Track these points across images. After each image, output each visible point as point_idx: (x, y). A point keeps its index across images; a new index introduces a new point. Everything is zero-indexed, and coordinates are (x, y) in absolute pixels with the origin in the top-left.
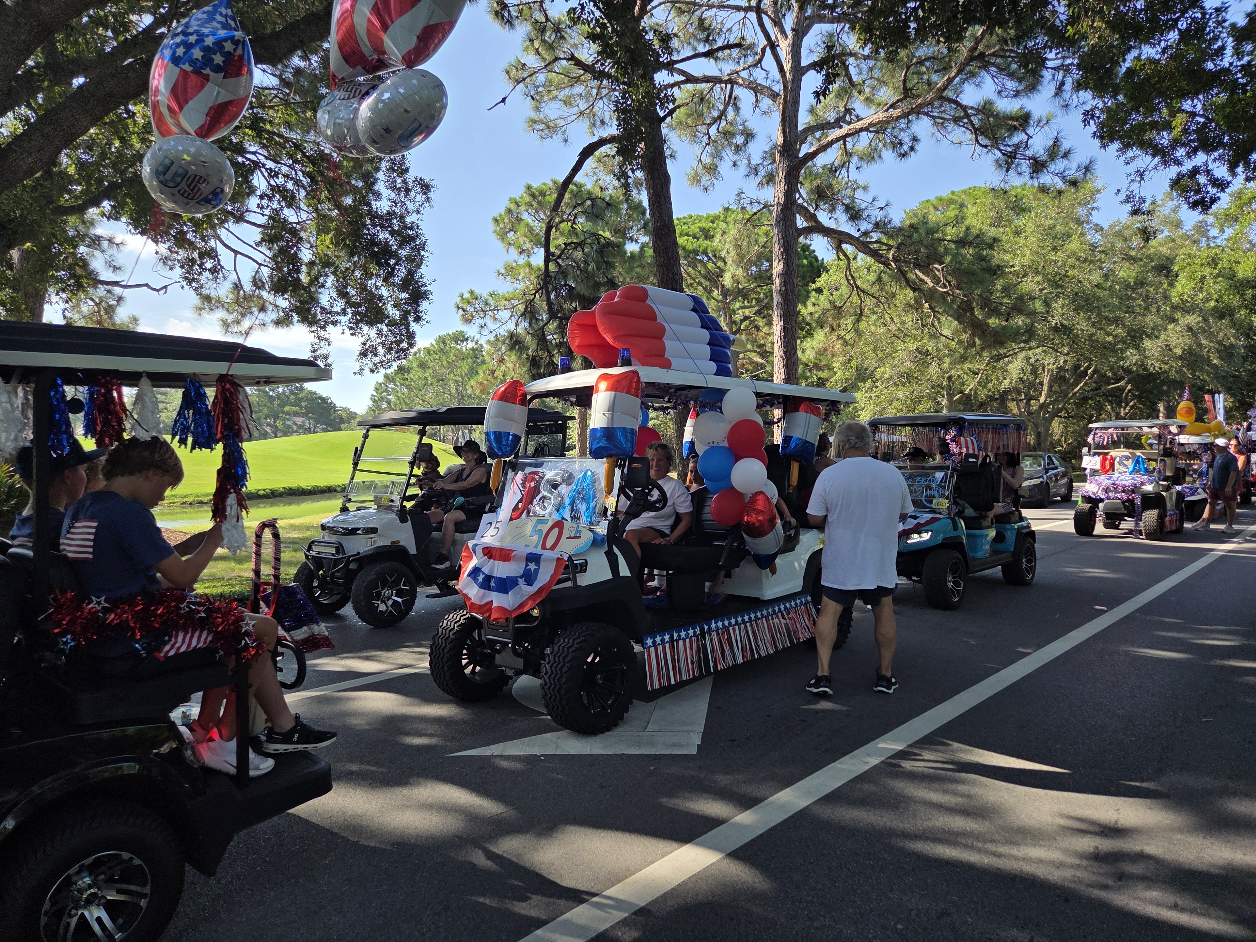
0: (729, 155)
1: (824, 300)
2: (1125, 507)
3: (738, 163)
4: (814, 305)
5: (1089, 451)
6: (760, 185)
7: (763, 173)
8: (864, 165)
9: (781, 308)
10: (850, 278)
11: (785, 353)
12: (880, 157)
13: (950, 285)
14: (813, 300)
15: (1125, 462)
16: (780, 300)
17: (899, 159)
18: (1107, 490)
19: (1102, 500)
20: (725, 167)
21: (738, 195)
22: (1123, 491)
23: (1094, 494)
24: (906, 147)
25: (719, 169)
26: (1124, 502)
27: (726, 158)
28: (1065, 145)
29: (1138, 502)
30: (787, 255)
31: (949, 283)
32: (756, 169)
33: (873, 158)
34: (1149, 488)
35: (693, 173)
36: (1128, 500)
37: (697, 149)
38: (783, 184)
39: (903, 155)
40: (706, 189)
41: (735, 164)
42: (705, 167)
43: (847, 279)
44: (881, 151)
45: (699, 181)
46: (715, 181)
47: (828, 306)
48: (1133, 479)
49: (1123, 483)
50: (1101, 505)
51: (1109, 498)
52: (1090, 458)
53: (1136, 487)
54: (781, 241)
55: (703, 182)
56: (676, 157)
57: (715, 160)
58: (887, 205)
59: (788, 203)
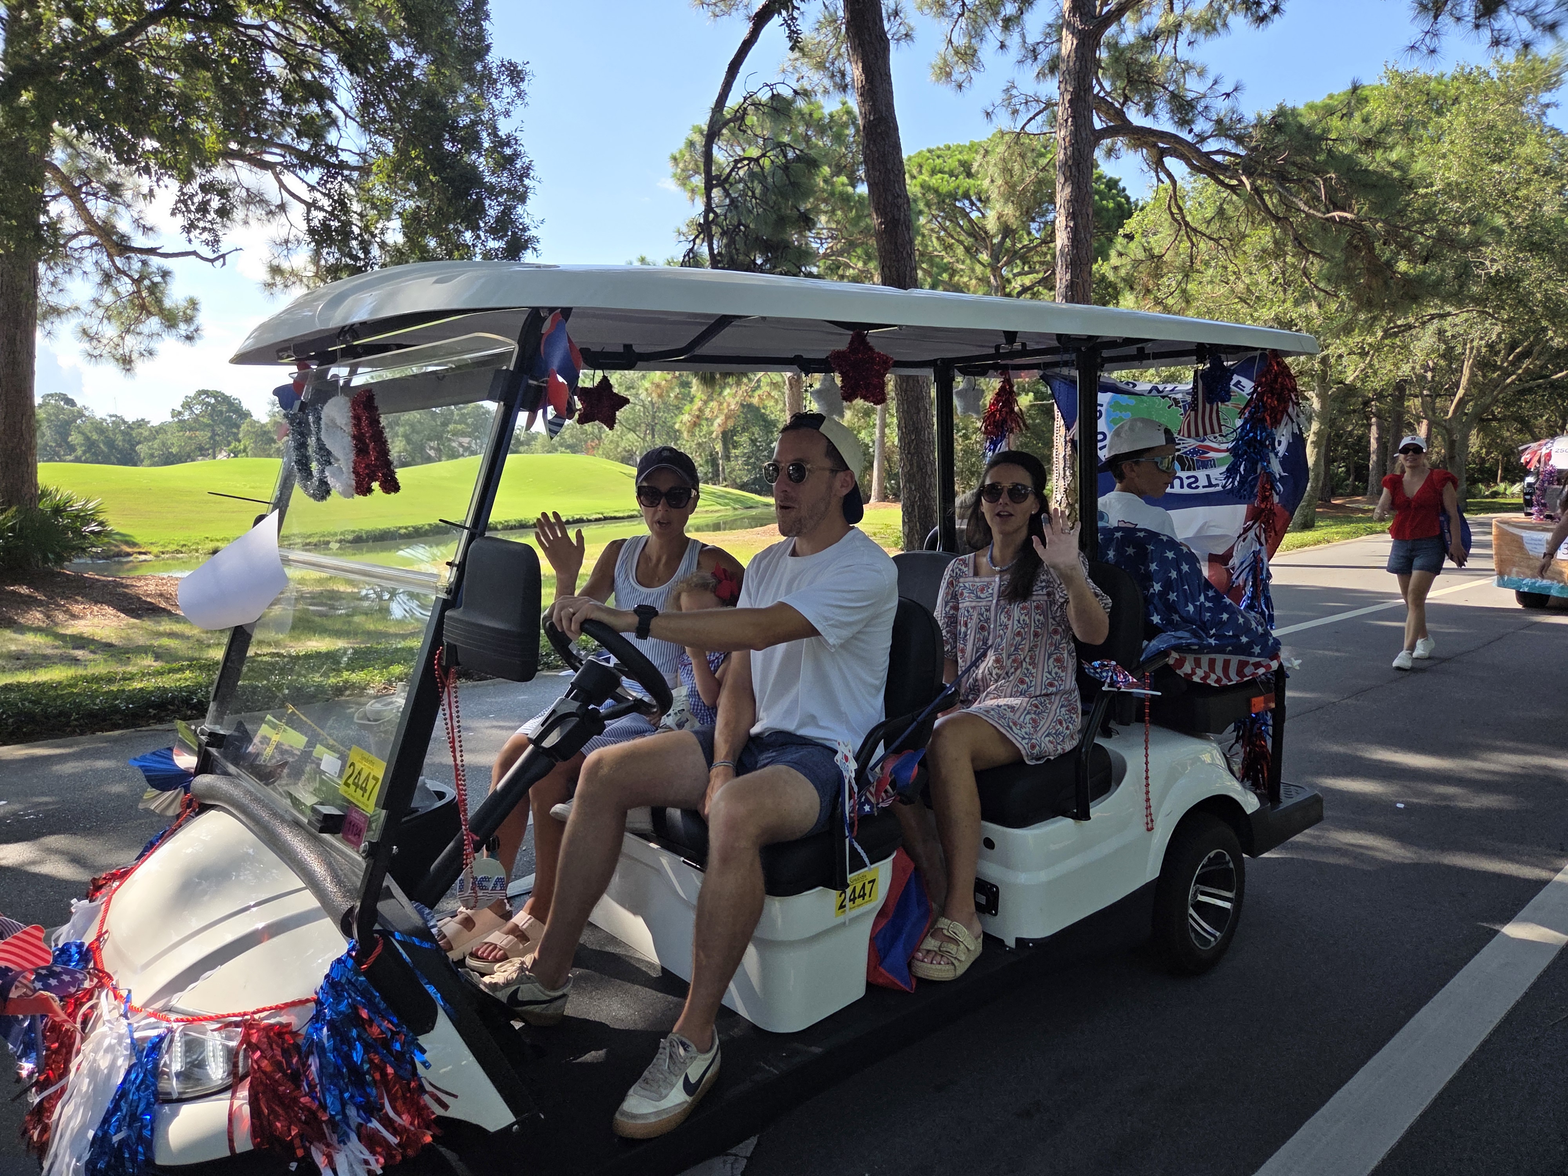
0: (994, 32)
1: (1135, 250)
3: (1007, 43)
4: (1120, 254)
6: (1041, 75)
7: (1045, 56)
8: (1201, 37)
9: (1068, 255)
10: (1175, 211)
12: (1225, 25)
14: (1119, 247)
16: (1067, 242)
17: (1254, 26)
20: (987, 51)
21: (1007, 90)
24: (1266, 8)
25: (979, 54)
27: (989, 36)
30: (1076, 171)
31: (1335, 204)
32: (1034, 51)
33: (1215, 29)
35: (940, 63)
37: (945, 24)
39: (1262, 19)
40: (960, 86)
41: (1003, 46)
42: (957, 53)
43: (1172, 214)
44: (1226, 16)
45: (949, 75)
46: (973, 73)
47: (1141, 255)
54: (1069, 149)
55: (956, 76)
56: (912, 40)
57: (973, 41)
58: (1236, 89)
59: (1082, 93)
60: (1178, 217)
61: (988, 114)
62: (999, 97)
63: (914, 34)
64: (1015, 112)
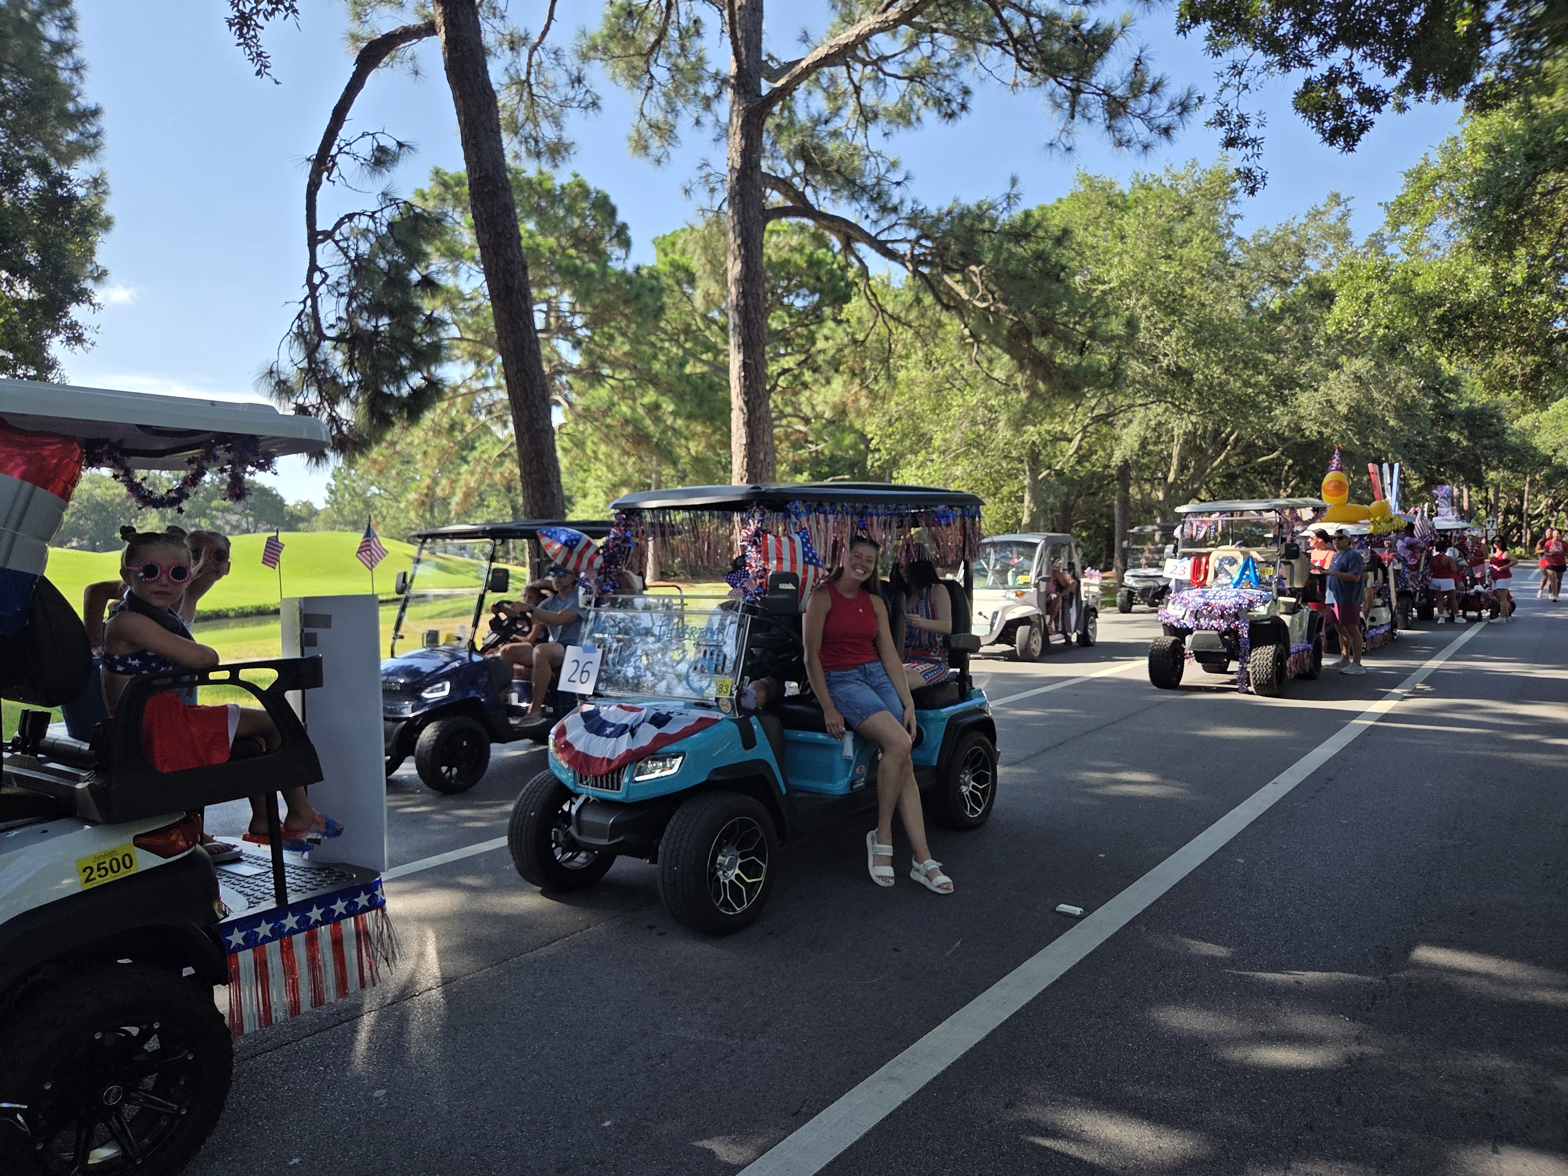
0: (686, 109)
2: (1225, 643)
3: (703, 120)
5: (1175, 550)
8: (896, 131)
9: (740, 334)
10: (871, 297)
11: (746, 403)
12: (918, 119)
13: (994, 298)
15: (1227, 567)
16: (737, 321)
17: (943, 122)
18: (1196, 615)
19: (1190, 631)
20: (683, 127)
22: (1222, 616)
23: (1178, 620)
24: (954, 106)
25: (676, 130)
26: (1222, 635)
27: (684, 112)
28: (1154, 72)
29: (1244, 633)
30: (746, 250)
31: (993, 293)
33: (908, 121)
34: (1261, 610)
35: (635, 135)
36: (1229, 631)
37: (634, 96)
38: (738, 137)
39: (949, 118)
40: (659, 161)
41: (698, 122)
42: (651, 126)
43: (869, 300)
44: (918, 111)
45: (646, 148)
46: (671, 149)
48: (1238, 595)
49: (1223, 602)
50: (1188, 639)
51: (1199, 628)
52: (1176, 562)
53: (1240, 609)
54: (738, 228)
55: (652, 150)
56: (599, 108)
57: (669, 116)
58: (906, 178)
59: (749, 171)
60: (874, 303)
61: (687, 191)
62: (696, 175)
63: (600, 103)
64: (712, 190)
